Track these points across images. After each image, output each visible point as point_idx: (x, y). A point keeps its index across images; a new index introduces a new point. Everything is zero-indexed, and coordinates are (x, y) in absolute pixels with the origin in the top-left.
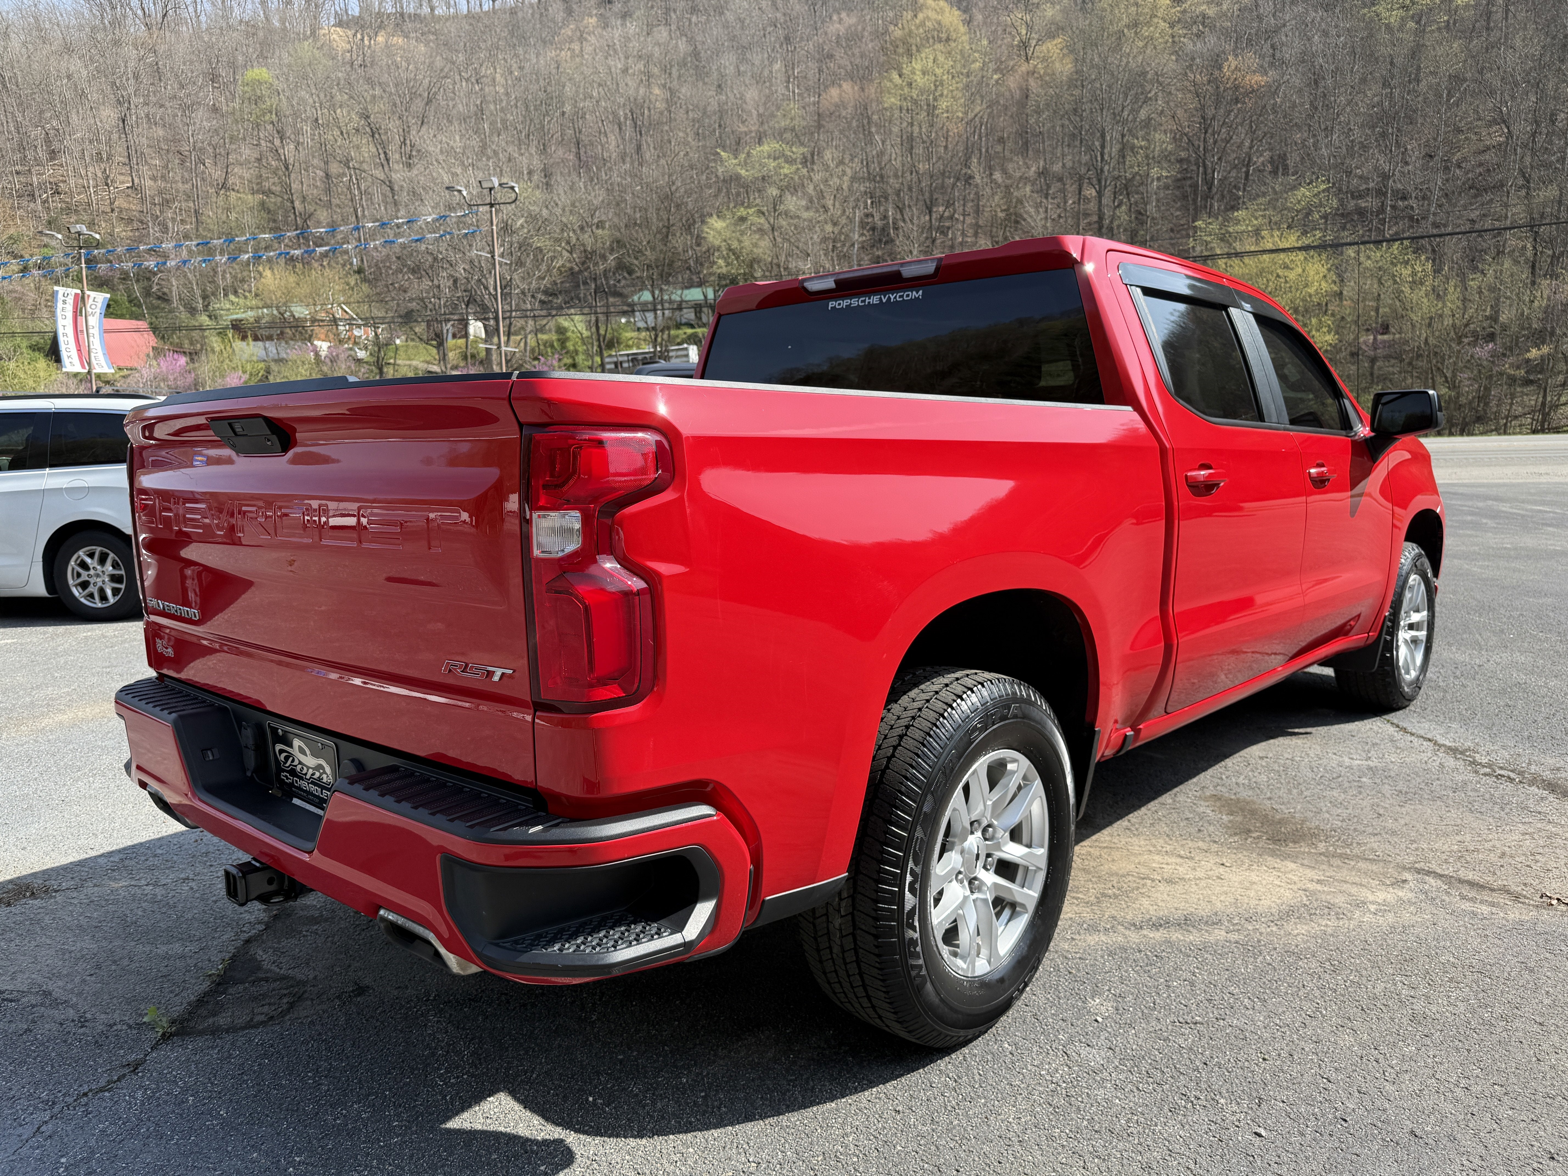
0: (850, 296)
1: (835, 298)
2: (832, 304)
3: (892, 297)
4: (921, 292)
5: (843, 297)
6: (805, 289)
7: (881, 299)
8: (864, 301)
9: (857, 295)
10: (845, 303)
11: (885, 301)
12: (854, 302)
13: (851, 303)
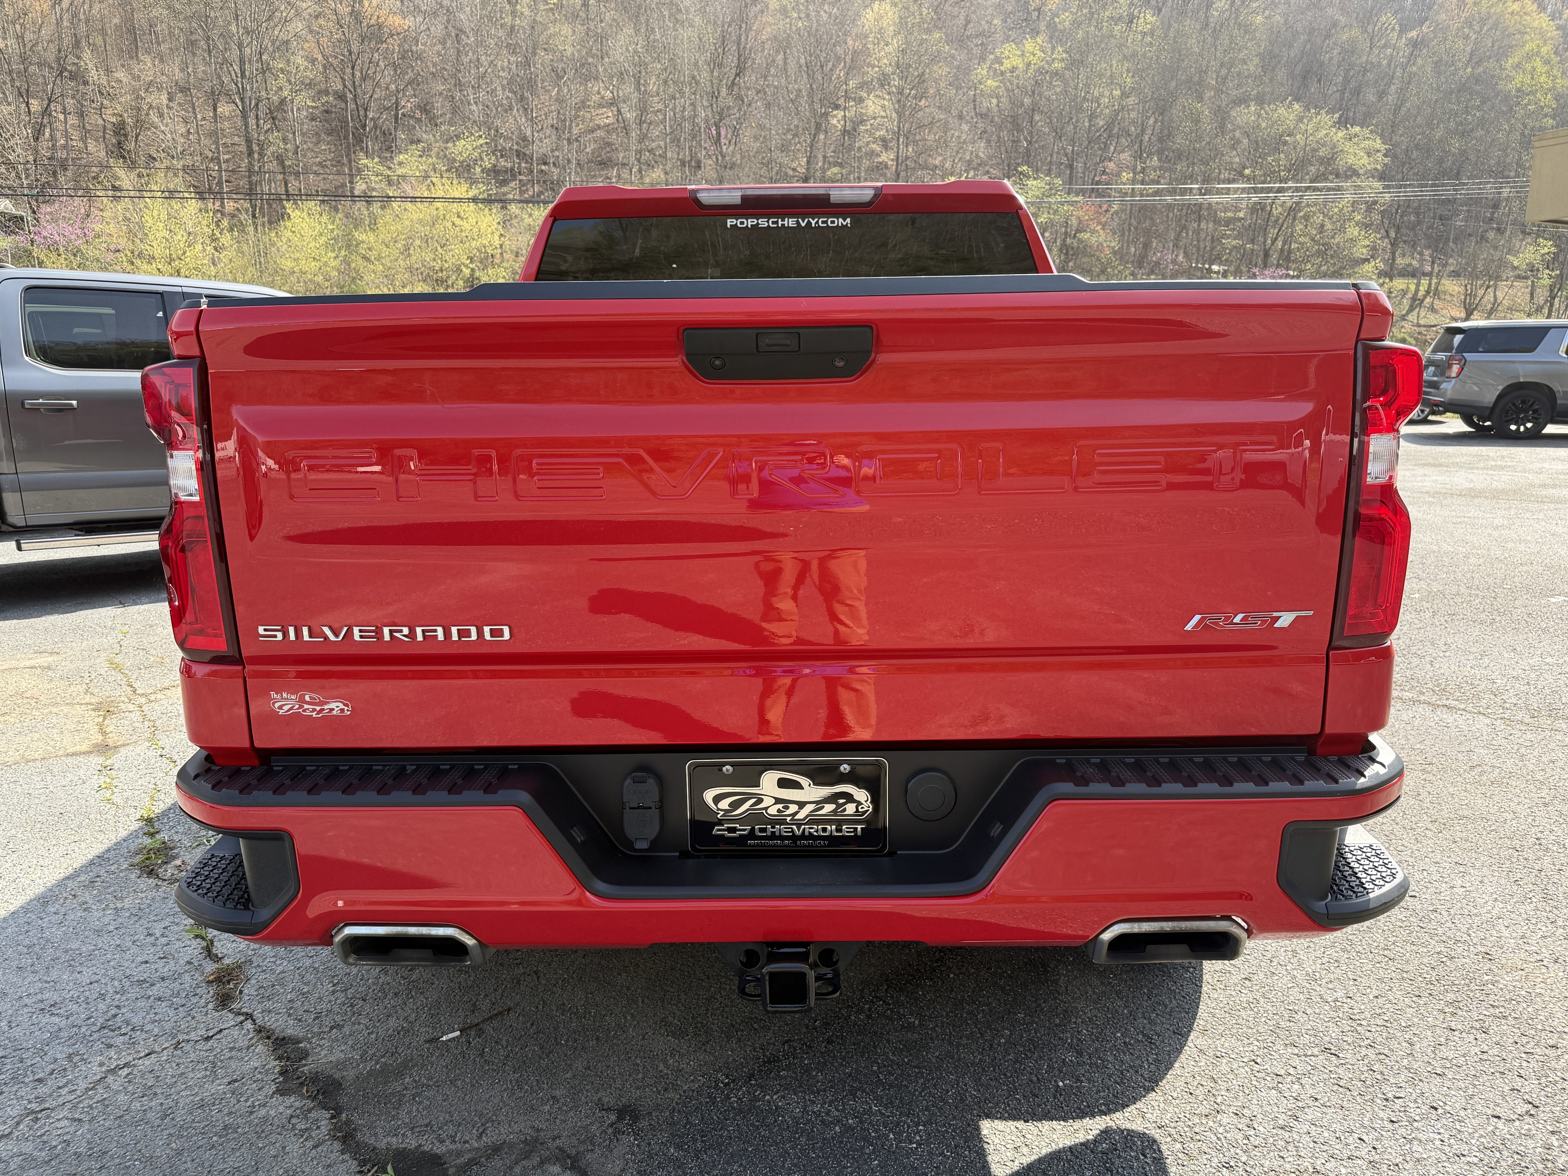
0: (757, 216)
1: (736, 216)
2: (730, 222)
3: (813, 222)
4: (848, 220)
5: (747, 216)
6: (697, 201)
7: (798, 222)
8: (777, 222)
9: (768, 216)
10: (750, 222)
11: (803, 225)
12: (763, 223)
13: (758, 224)
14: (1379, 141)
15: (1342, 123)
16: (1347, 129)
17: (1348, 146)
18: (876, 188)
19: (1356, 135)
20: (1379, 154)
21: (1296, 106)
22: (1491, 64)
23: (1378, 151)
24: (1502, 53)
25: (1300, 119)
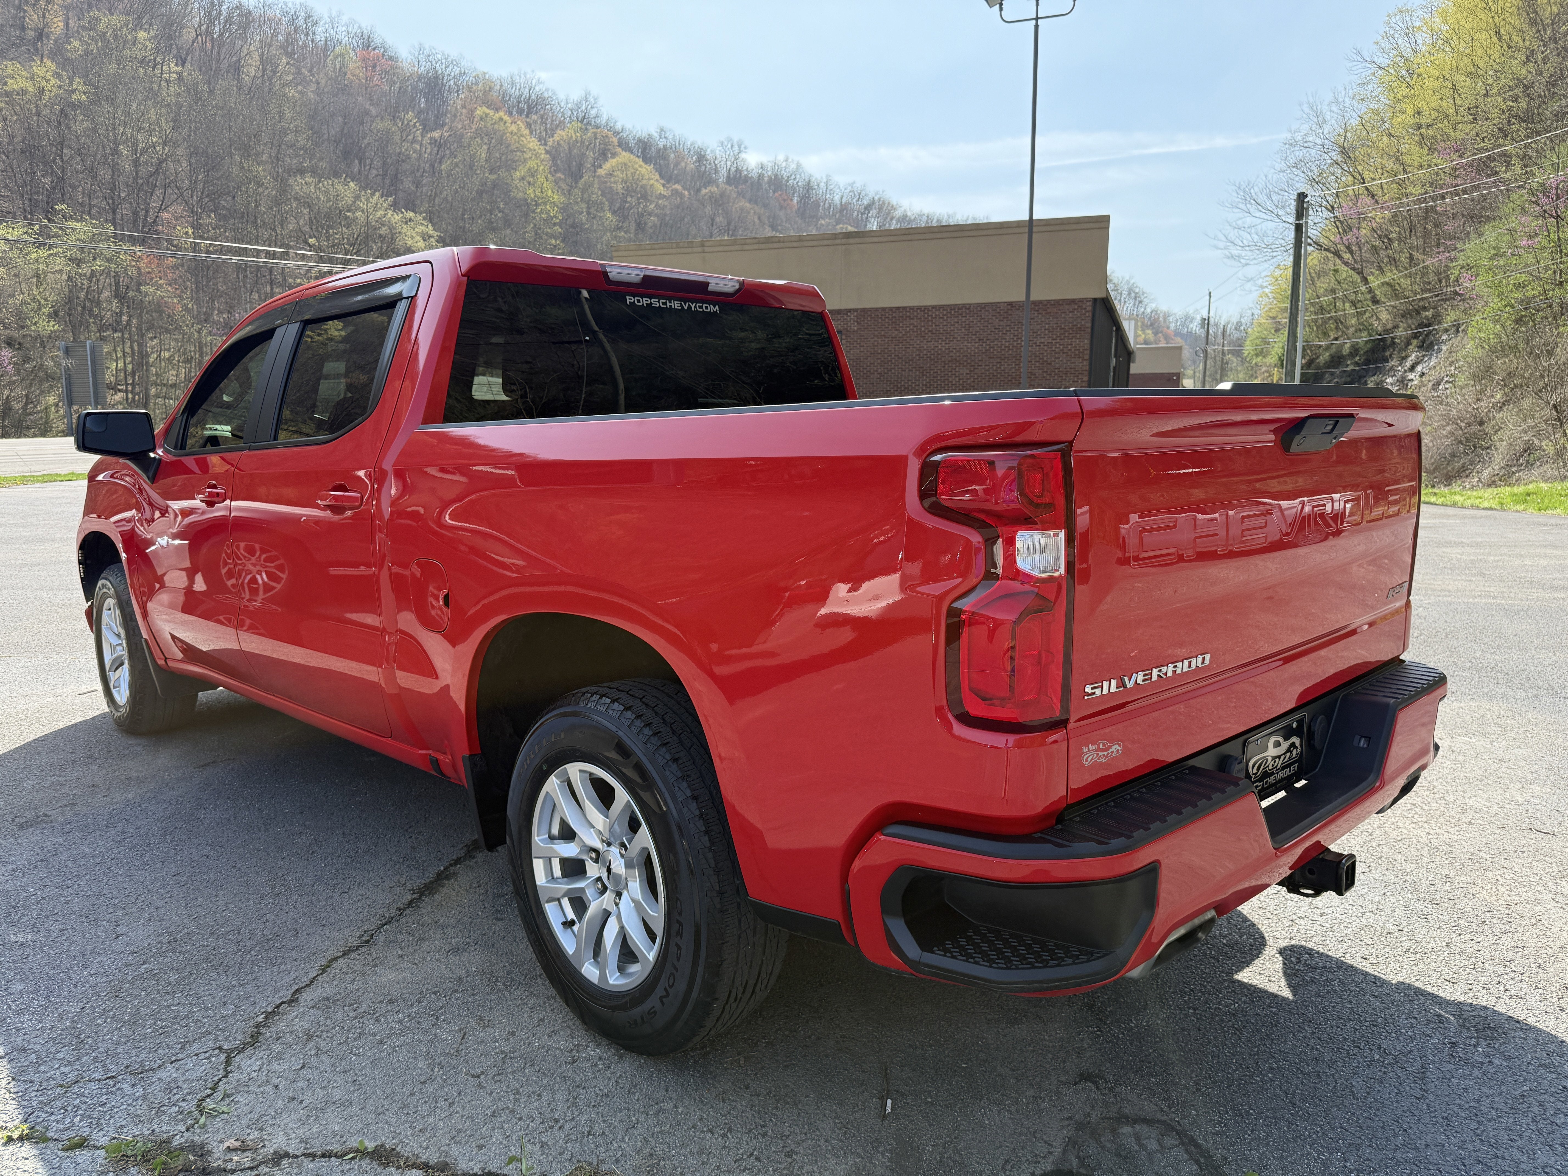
0: (651, 296)
1: (634, 294)
2: (629, 299)
3: (693, 306)
4: (717, 307)
5: (643, 295)
6: (606, 275)
7: (681, 305)
8: (666, 304)
9: (660, 297)
10: (645, 301)
11: (686, 308)
12: (655, 302)
13: (651, 303)
14: (431, 228)
15: (395, 206)
16: (402, 213)
17: (405, 229)
18: (739, 282)
19: (410, 220)
20: (432, 239)
21: (352, 184)
22: (502, 173)
23: (432, 237)
24: (511, 166)
25: (357, 198)
